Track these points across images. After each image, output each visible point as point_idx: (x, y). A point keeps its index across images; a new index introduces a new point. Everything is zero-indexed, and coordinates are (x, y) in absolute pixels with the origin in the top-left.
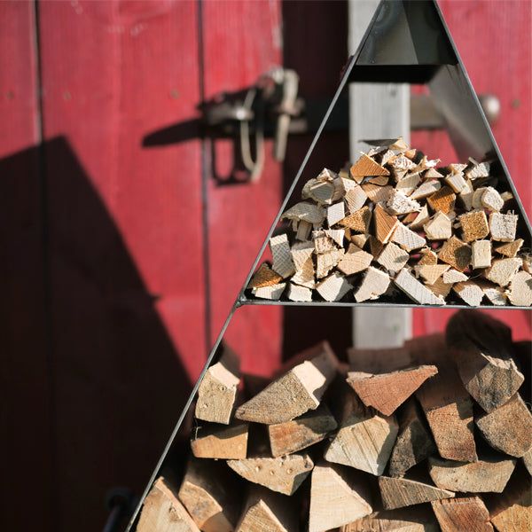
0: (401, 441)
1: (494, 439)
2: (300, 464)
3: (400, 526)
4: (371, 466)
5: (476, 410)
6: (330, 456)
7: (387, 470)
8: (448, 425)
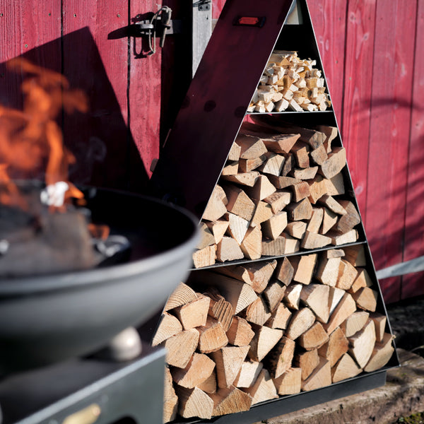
0: (287, 162)
1: (315, 160)
2: (256, 174)
3: (283, 195)
4: (276, 173)
5: (311, 149)
6: (265, 171)
7: (281, 174)
8: (302, 154)
